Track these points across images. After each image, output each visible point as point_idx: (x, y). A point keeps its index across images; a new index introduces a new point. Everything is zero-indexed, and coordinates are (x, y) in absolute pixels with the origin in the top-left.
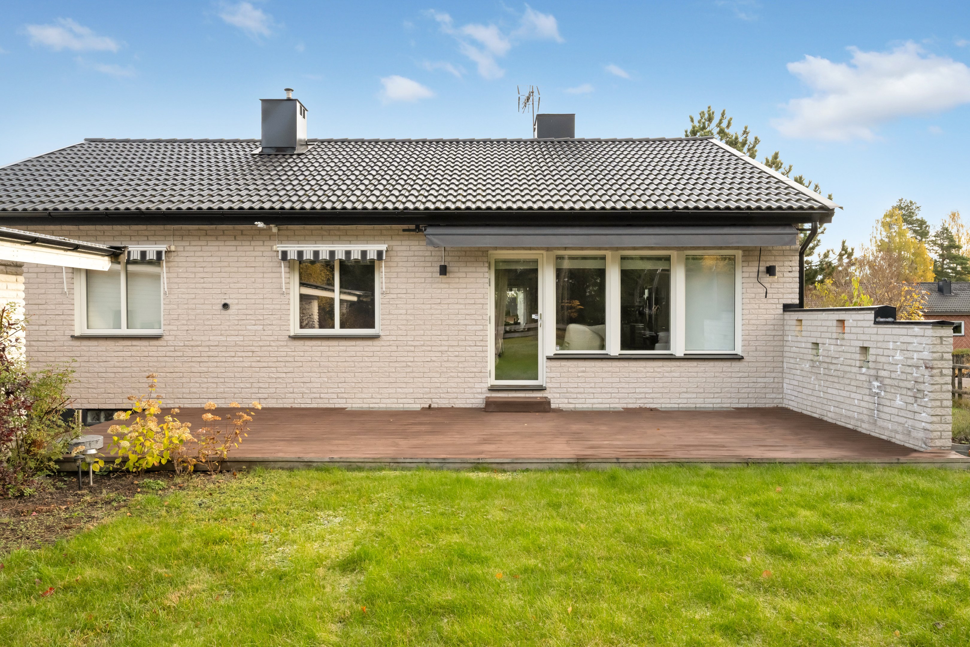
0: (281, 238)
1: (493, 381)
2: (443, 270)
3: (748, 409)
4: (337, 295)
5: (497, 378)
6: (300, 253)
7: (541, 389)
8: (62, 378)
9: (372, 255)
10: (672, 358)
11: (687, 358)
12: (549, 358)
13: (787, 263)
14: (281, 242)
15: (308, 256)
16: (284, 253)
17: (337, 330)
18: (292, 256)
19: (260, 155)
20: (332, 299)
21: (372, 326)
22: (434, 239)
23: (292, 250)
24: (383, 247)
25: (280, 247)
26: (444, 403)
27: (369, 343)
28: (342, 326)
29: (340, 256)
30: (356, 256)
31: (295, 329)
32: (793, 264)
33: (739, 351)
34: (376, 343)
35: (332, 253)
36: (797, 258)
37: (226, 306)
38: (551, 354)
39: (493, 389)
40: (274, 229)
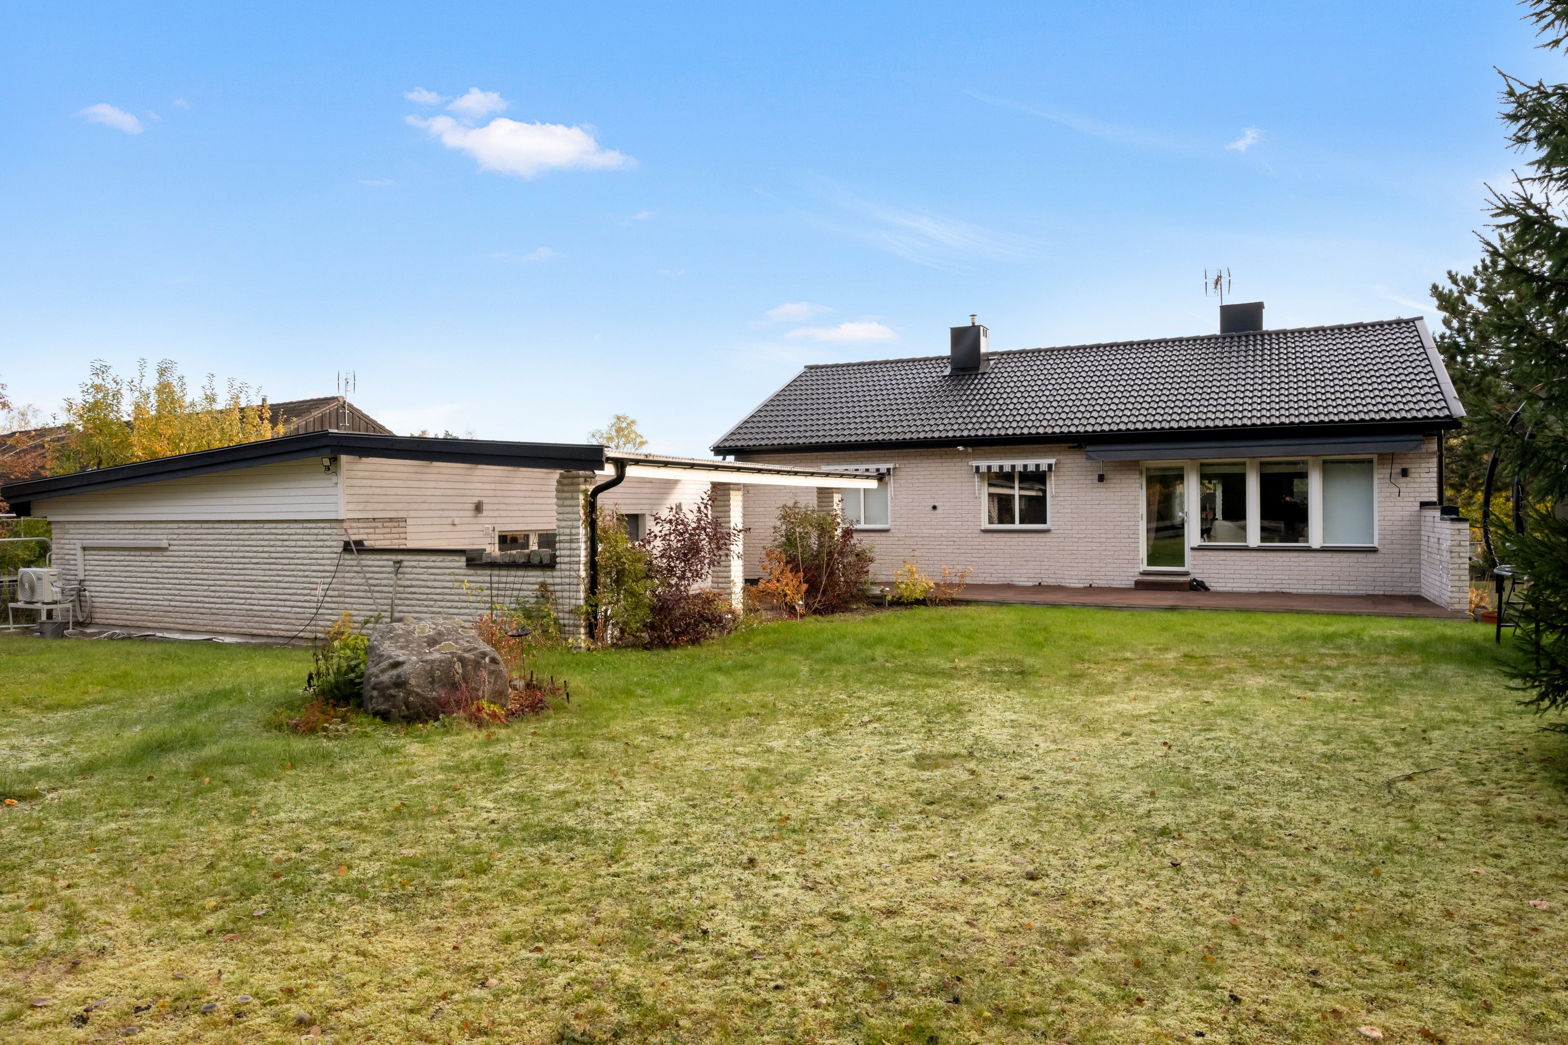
0: (975, 456)
1: (1144, 567)
2: (1101, 478)
3: (1384, 595)
4: (1016, 492)
5: (1149, 564)
6: (989, 468)
7: (1187, 574)
8: (871, 560)
9: (1043, 468)
10: (1309, 550)
11: (1323, 550)
12: (1193, 549)
13: (1423, 465)
14: (975, 459)
15: (995, 469)
16: (978, 468)
17: (1017, 526)
18: (983, 469)
19: (950, 376)
20: (1013, 496)
21: (1045, 522)
22: (1092, 455)
23: (983, 464)
24: (1052, 461)
25: (975, 463)
26: (1103, 583)
27: (1042, 535)
28: (1021, 522)
29: (1019, 468)
30: (1032, 468)
31: (986, 525)
32: (1430, 465)
33: (1376, 544)
34: (1047, 535)
35: (1013, 467)
36: (1435, 460)
37: (934, 508)
38: (1195, 545)
39: (1144, 573)
40: (970, 450)
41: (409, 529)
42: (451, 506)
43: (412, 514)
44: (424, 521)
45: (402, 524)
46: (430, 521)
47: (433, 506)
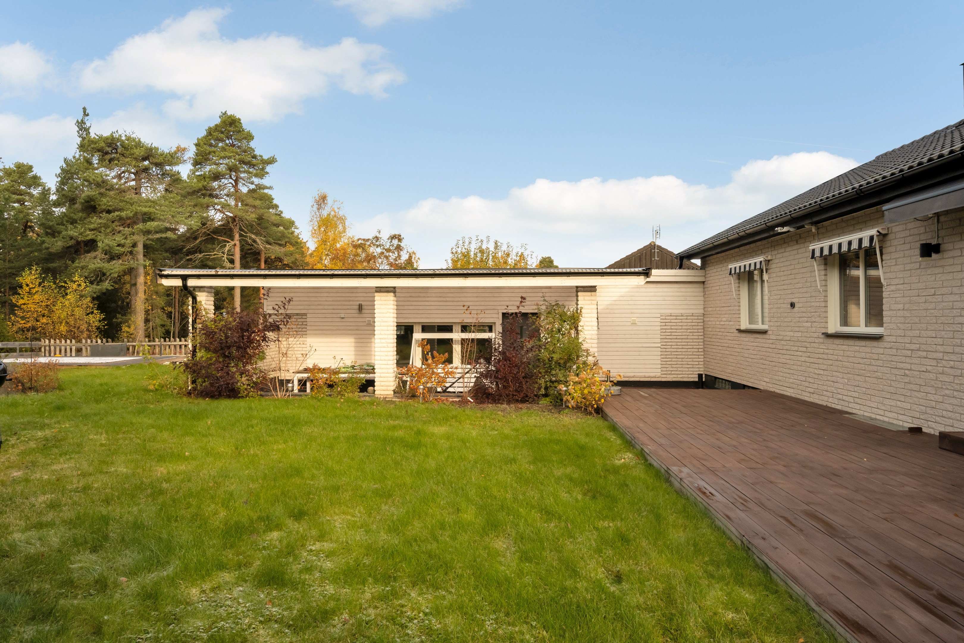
2: (926, 251)
9: (866, 243)
14: (819, 240)
16: (813, 252)
17: (861, 329)
18: (817, 253)
23: (817, 247)
24: (874, 231)
25: (811, 246)
35: (840, 246)
37: (793, 305)
40: (813, 229)
41: (308, 320)
42: (340, 307)
43: (310, 311)
44: (320, 315)
45: (304, 317)
46: (323, 316)
47: (326, 307)
